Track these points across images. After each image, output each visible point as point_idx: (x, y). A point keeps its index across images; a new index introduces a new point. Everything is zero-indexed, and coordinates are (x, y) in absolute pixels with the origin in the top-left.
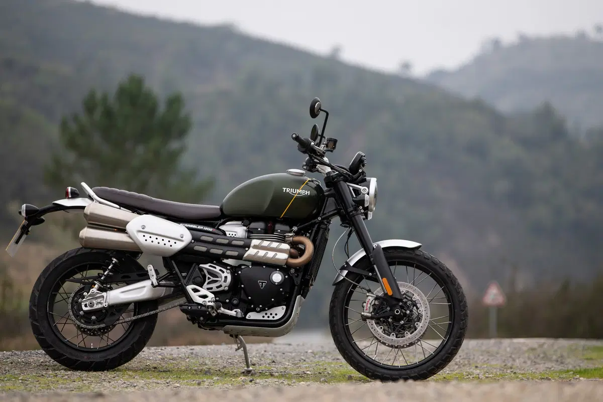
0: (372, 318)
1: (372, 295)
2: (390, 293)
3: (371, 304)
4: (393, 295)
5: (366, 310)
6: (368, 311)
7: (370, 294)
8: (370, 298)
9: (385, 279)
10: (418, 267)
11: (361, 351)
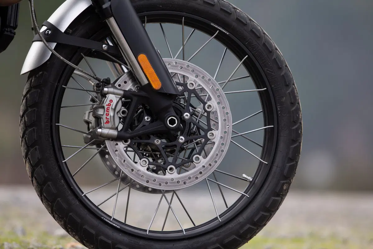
0: (118, 138)
1: (116, 91)
2: (156, 85)
3: (115, 109)
4: (161, 88)
5: (108, 122)
6: (110, 125)
7: (111, 90)
8: (110, 97)
9: (142, 57)
10: (190, 23)
11: (97, 207)
